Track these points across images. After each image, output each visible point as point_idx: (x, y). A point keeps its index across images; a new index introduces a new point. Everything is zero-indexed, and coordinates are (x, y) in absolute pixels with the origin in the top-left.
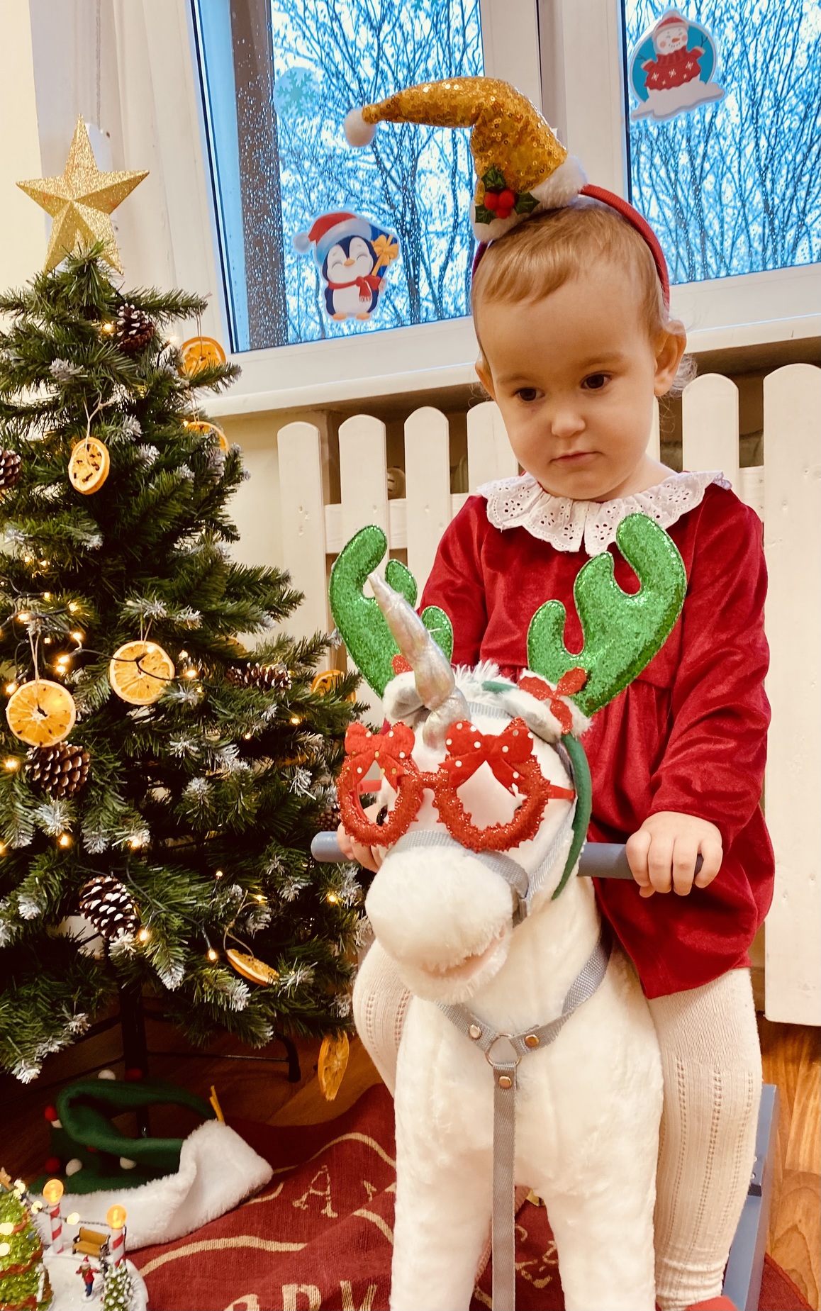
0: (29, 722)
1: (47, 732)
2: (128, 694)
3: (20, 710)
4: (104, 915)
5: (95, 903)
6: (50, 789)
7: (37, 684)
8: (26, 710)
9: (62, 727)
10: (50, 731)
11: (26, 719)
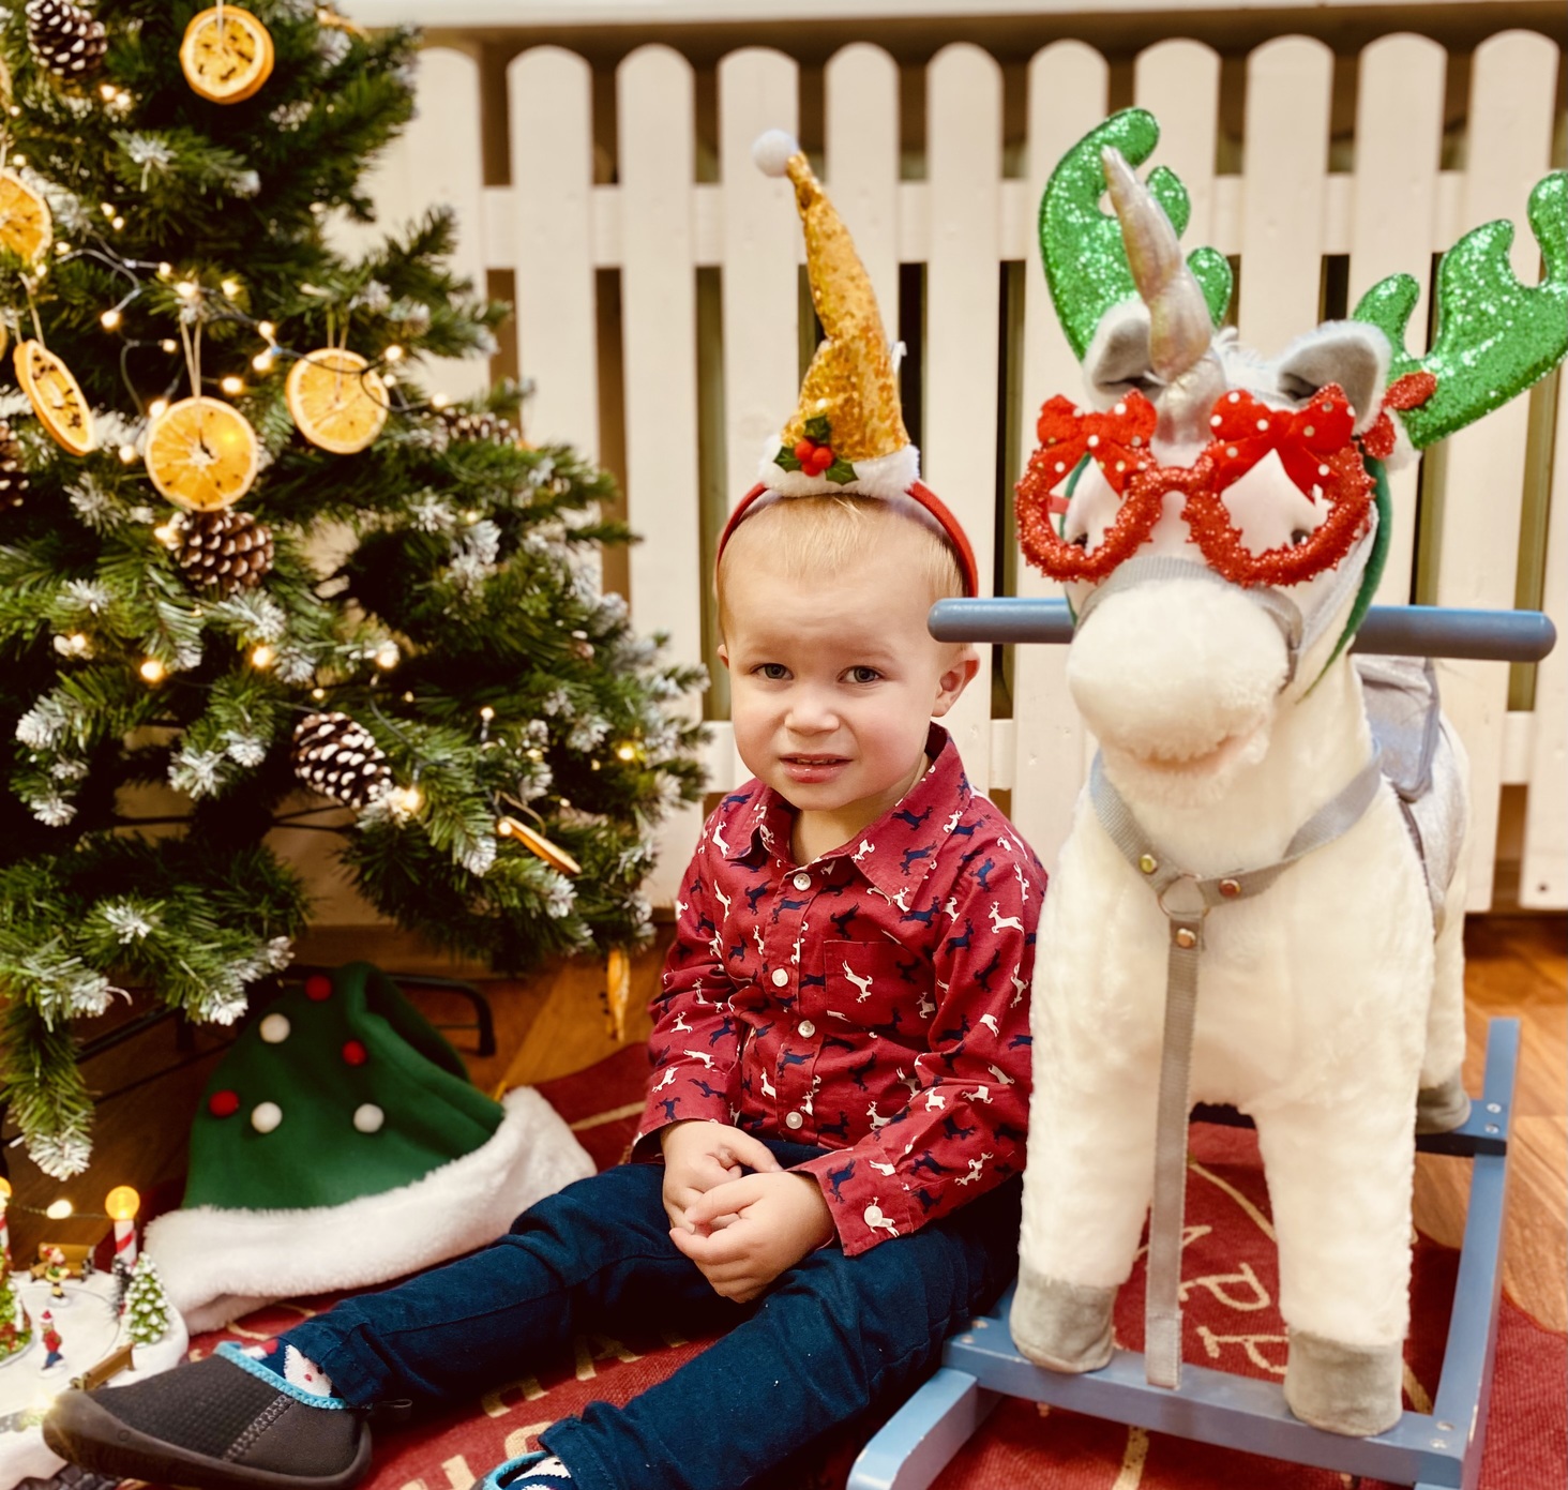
0: (186, 467)
2: (324, 432)
3: (170, 445)
4: (346, 767)
5: (327, 752)
6: (214, 579)
7: (199, 405)
8: (181, 447)
9: (237, 479)
10: (219, 484)
11: (180, 462)
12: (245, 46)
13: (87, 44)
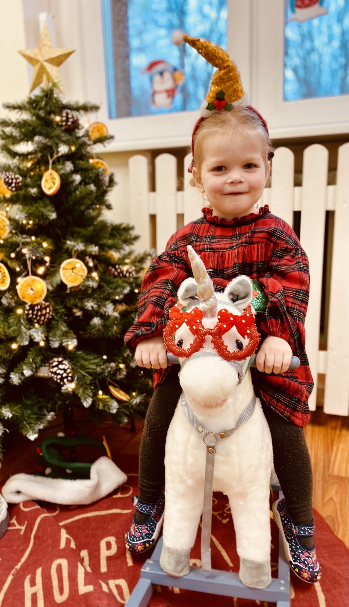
1: (34, 298)
2: (68, 282)
3: (23, 289)
4: (59, 374)
5: (55, 369)
6: (36, 321)
7: (30, 278)
8: (26, 289)
9: (41, 296)
10: (36, 298)
11: (26, 293)
12: (54, 181)
13: (16, 183)
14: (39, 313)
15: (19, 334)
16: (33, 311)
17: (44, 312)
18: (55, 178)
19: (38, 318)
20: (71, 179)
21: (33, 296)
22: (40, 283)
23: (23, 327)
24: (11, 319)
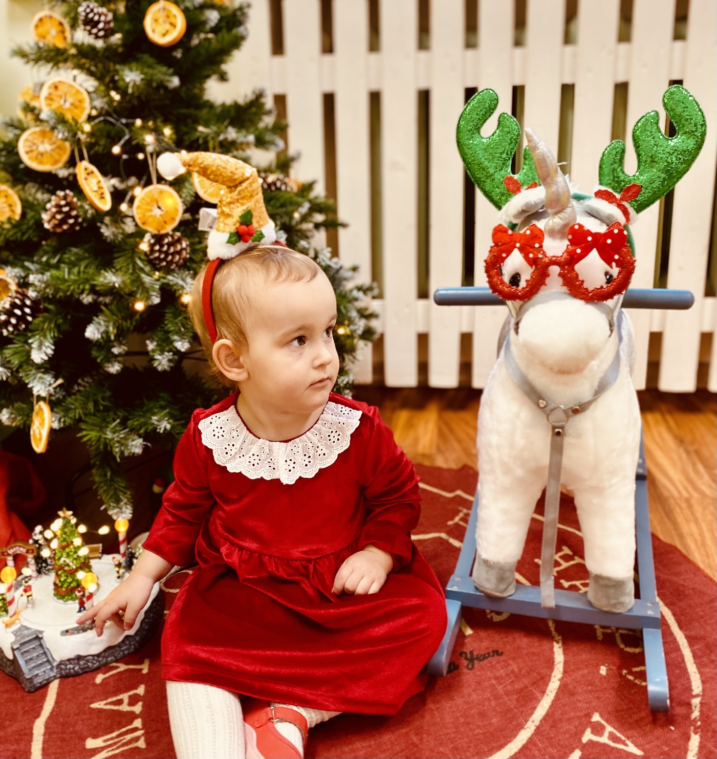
0: (151, 216)
1: (163, 223)
2: (209, 195)
3: (144, 207)
7: (156, 188)
8: (149, 207)
9: (173, 219)
10: (165, 222)
11: (148, 214)
12: (172, 21)
13: (105, 24)
14: (172, 250)
15: (138, 288)
16: (162, 246)
17: (179, 247)
18: (175, 16)
19: (170, 258)
20: (203, 18)
21: (161, 219)
22: (172, 196)
23: (143, 275)
24: (118, 262)
